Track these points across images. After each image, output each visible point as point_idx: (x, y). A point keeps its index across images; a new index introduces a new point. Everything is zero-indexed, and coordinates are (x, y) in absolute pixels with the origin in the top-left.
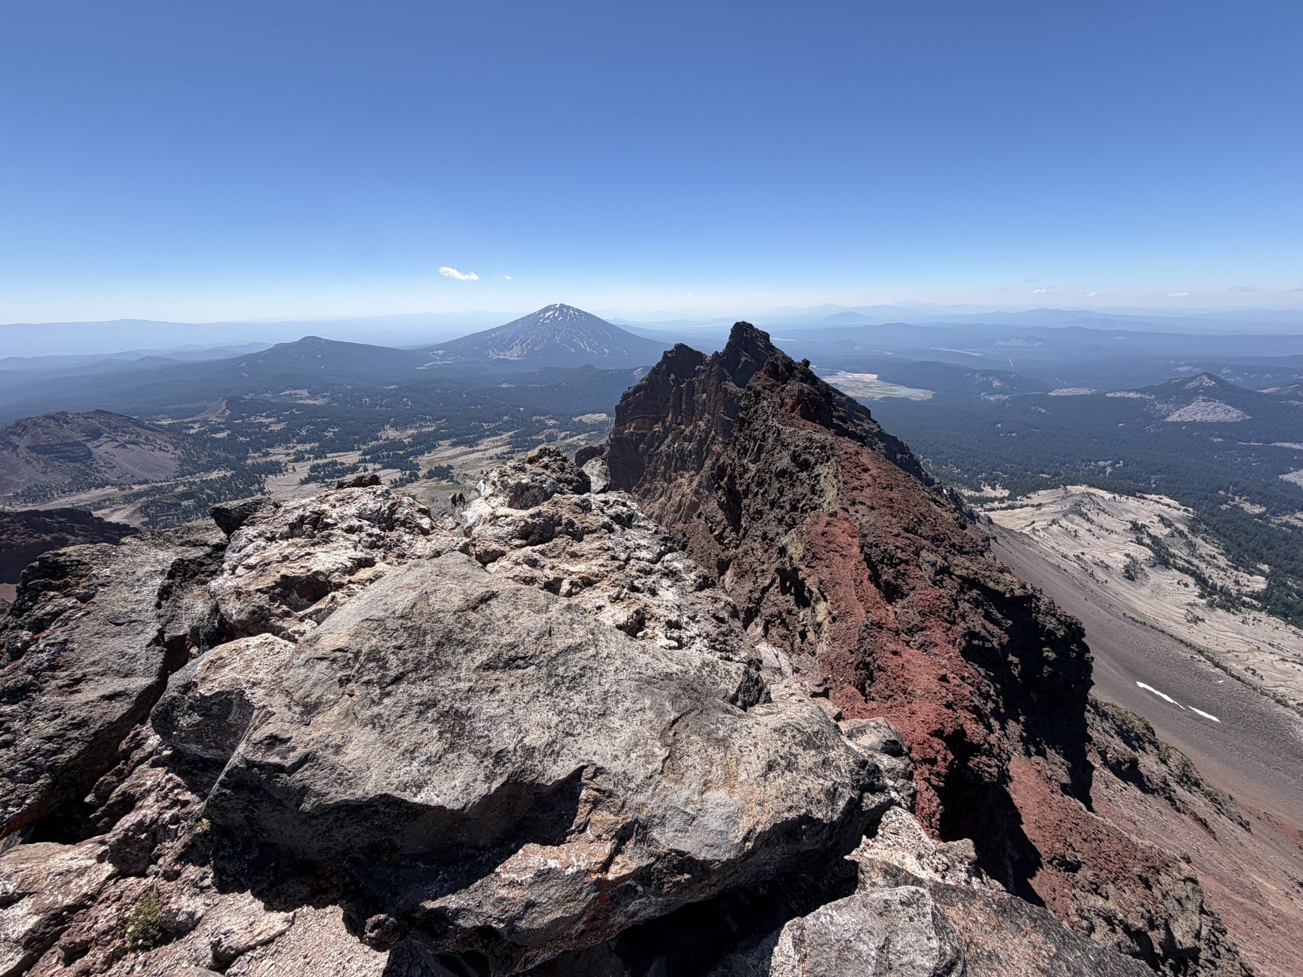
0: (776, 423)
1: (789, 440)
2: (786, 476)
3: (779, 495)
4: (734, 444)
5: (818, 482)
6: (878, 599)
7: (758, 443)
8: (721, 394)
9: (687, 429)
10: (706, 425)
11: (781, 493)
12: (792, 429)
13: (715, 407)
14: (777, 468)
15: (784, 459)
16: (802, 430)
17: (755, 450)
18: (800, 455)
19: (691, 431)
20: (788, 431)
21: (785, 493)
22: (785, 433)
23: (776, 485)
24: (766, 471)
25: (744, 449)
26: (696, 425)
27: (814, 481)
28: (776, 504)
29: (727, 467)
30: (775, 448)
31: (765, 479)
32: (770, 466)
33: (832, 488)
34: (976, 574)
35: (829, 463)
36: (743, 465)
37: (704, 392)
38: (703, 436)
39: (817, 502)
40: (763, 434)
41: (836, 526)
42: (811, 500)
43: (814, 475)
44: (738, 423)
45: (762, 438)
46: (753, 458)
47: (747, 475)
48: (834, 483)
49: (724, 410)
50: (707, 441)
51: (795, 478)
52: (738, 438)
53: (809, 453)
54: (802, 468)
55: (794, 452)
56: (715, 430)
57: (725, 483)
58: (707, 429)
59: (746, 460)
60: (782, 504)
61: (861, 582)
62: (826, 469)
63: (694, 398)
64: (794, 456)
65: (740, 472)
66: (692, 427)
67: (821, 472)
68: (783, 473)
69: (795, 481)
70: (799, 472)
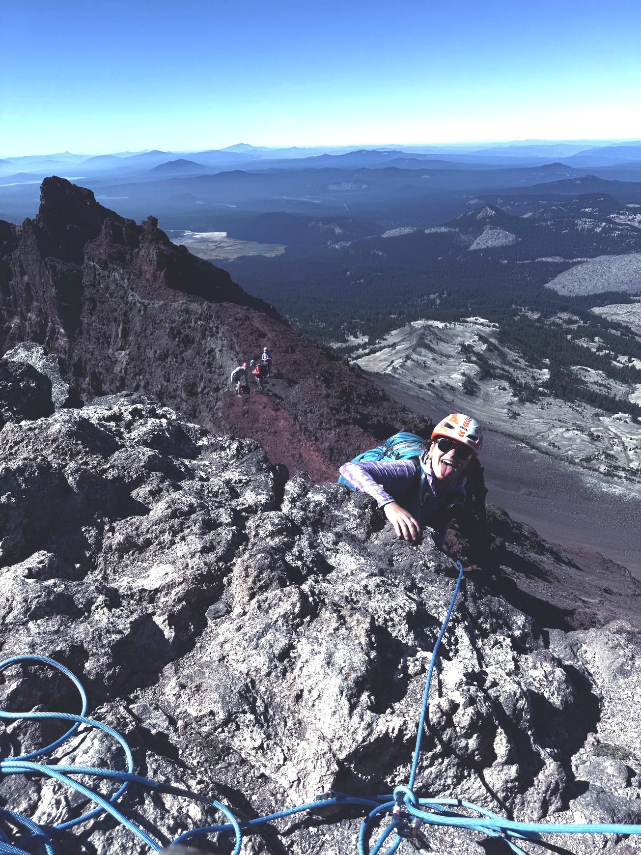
0: (138, 298)
1: (162, 316)
2: (169, 359)
3: (165, 384)
4: (88, 333)
5: (214, 359)
6: (324, 469)
7: (121, 327)
8: (48, 273)
9: (13, 325)
10: (37, 317)
11: (168, 380)
12: (161, 302)
13: (44, 292)
14: (155, 352)
15: (161, 340)
16: (174, 301)
17: (120, 336)
18: (179, 332)
19: (19, 328)
20: (156, 306)
21: (172, 380)
22: (154, 308)
23: (159, 372)
24: (143, 358)
25: (105, 337)
26: (24, 318)
27: (209, 358)
28: (165, 394)
29: (86, 363)
30: (146, 329)
31: (143, 368)
32: (145, 351)
33: (231, 362)
34: (385, 419)
35: (220, 335)
36: (109, 357)
37: (23, 273)
38: (38, 331)
39: (218, 381)
40: (126, 313)
41: (254, 402)
42: (210, 381)
43: (207, 351)
44: (87, 307)
45: (125, 320)
46: (120, 345)
47: (117, 369)
48: (232, 356)
49: (57, 293)
50: (45, 336)
51: (180, 360)
52: (92, 325)
53: (189, 327)
54: (185, 347)
55: (172, 329)
56: (52, 321)
57: (89, 384)
58: (40, 321)
59: (111, 350)
60: (173, 394)
61: (301, 456)
62: (220, 342)
63: (11, 282)
64: (172, 333)
65: (106, 366)
66: (18, 321)
67: (214, 346)
68: (163, 357)
69: (182, 364)
70: (183, 352)
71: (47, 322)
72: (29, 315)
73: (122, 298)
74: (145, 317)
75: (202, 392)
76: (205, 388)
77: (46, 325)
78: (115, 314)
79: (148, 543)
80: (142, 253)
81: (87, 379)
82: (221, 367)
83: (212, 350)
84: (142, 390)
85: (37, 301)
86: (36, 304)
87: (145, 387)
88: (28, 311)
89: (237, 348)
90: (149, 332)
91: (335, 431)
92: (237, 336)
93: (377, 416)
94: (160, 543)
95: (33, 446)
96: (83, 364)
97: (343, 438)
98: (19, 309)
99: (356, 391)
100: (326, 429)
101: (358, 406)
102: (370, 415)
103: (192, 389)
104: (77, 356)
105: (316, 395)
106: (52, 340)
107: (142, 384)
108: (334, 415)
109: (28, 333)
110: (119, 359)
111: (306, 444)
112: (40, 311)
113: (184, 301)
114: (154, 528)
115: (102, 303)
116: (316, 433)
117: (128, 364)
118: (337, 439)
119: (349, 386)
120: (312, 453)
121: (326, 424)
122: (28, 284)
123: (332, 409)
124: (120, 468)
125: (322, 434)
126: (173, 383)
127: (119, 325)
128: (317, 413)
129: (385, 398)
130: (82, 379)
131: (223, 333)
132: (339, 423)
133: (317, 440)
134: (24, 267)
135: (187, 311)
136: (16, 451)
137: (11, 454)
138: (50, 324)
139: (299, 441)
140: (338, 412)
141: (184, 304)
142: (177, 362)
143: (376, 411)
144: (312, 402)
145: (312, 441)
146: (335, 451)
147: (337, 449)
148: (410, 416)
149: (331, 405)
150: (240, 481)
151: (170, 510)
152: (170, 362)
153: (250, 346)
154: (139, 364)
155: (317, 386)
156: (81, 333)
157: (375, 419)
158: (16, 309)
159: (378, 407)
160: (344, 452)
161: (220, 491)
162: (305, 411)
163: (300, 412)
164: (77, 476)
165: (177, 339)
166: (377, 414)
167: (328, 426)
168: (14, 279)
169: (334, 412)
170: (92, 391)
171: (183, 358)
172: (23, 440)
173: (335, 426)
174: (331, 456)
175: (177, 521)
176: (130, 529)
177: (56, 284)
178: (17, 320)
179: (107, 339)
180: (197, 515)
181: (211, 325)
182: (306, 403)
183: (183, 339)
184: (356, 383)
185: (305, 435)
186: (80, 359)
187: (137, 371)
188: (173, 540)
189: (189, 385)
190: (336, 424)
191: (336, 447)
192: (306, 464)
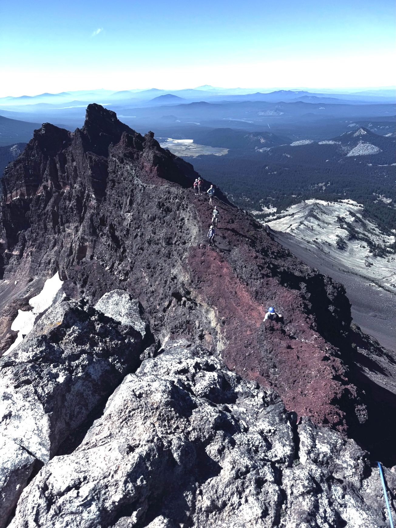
0: (140, 182)
1: (154, 194)
2: (156, 221)
3: (153, 235)
4: (109, 200)
5: (184, 224)
6: (251, 303)
7: (129, 199)
8: (88, 161)
9: (65, 191)
10: (80, 187)
11: (155, 233)
12: (154, 186)
13: (84, 172)
14: (148, 216)
15: (152, 209)
16: (161, 186)
17: (128, 204)
18: (163, 205)
19: (69, 193)
20: (151, 188)
21: (157, 233)
22: (149, 189)
23: (150, 228)
24: (141, 219)
25: (119, 204)
26: (72, 187)
27: (181, 223)
28: (152, 242)
29: (107, 218)
30: (144, 202)
31: (140, 225)
32: (142, 215)
33: (194, 227)
34: (288, 268)
35: (188, 209)
36: (121, 216)
37: (73, 160)
38: (80, 195)
39: (185, 238)
40: (132, 191)
41: (208, 255)
42: (180, 237)
43: (180, 219)
44: (110, 184)
45: (131, 194)
46: (128, 210)
47: (125, 223)
48: (195, 223)
49: (92, 173)
50: (83, 199)
51: (162, 222)
52: (112, 196)
53: (169, 202)
54: (166, 214)
55: (159, 202)
56: (88, 190)
57: (108, 231)
58: (81, 190)
59: (122, 212)
60: (157, 242)
61: (236, 293)
62: (188, 214)
63: (66, 166)
64: (159, 205)
65: (119, 221)
66: (69, 189)
67: (184, 216)
68: (153, 219)
69: (163, 224)
70: (165, 217)
71: (85, 190)
72: (75, 185)
73: (131, 181)
74: (144, 194)
75: (175, 243)
76: (177, 241)
77: (84, 192)
78: (127, 191)
79: (224, 504)
80: (144, 155)
81: (107, 228)
82: (188, 229)
83: (183, 219)
84: (139, 238)
85: (80, 177)
86: (79, 179)
87: (140, 236)
88: (75, 183)
89: (198, 219)
90: (145, 203)
91: (260, 281)
92: (199, 211)
93: (283, 266)
94: (232, 505)
95: (145, 413)
96: (105, 219)
97: (265, 286)
98: (69, 182)
99: (271, 250)
100: (254, 279)
101: (272, 259)
102: (279, 265)
103: (169, 241)
104: (102, 213)
105: (249, 256)
106: (87, 201)
107: (139, 234)
108: (260, 271)
109: (74, 196)
110: (127, 218)
111: (240, 286)
112: (81, 183)
113: (167, 186)
114: (227, 490)
115: (119, 183)
116: (248, 281)
117: (131, 221)
118: (261, 286)
119: (267, 246)
120: (243, 292)
121: (255, 275)
122: (75, 167)
123: (259, 266)
124: (198, 430)
125: (251, 282)
126: (157, 235)
127: (128, 197)
128: (249, 269)
129: (289, 255)
130: (104, 227)
131: (190, 208)
132: (263, 276)
133: (247, 285)
134: (74, 157)
135: (169, 192)
136: (133, 415)
137: (129, 416)
138: (87, 191)
139: (236, 283)
140: (263, 268)
141: (167, 187)
142: (160, 223)
143: (283, 263)
144: (246, 261)
145: (244, 285)
146: (259, 293)
147: (261, 292)
148: (305, 267)
149: (258, 264)
150: (270, 431)
151: (234, 472)
152: (157, 222)
153: (207, 217)
154: (138, 222)
155: (250, 250)
156: (105, 200)
157: (282, 268)
158: (68, 181)
159: (284, 261)
160: (265, 294)
161: (260, 445)
162: (242, 266)
163: (238, 267)
164: (179, 452)
165: (161, 209)
166: (284, 265)
167: (256, 277)
168: (68, 163)
169: (260, 268)
170: (110, 235)
171: (164, 220)
172: (138, 408)
173: (260, 278)
174: (256, 296)
175: (239, 481)
176: (212, 492)
177: (91, 167)
178: (68, 188)
179: (120, 205)
180: (252, 475)
181: (183, 203)
182: (243, 261)
183: (165, 209)
184: (271, 244)
185: (240, 280)
186: (104, 215)
187: (137, 226)
188: (240, 501)
189: (167, 238)
190: (261, 276)
191: (260, 291)
192: (239, 299)
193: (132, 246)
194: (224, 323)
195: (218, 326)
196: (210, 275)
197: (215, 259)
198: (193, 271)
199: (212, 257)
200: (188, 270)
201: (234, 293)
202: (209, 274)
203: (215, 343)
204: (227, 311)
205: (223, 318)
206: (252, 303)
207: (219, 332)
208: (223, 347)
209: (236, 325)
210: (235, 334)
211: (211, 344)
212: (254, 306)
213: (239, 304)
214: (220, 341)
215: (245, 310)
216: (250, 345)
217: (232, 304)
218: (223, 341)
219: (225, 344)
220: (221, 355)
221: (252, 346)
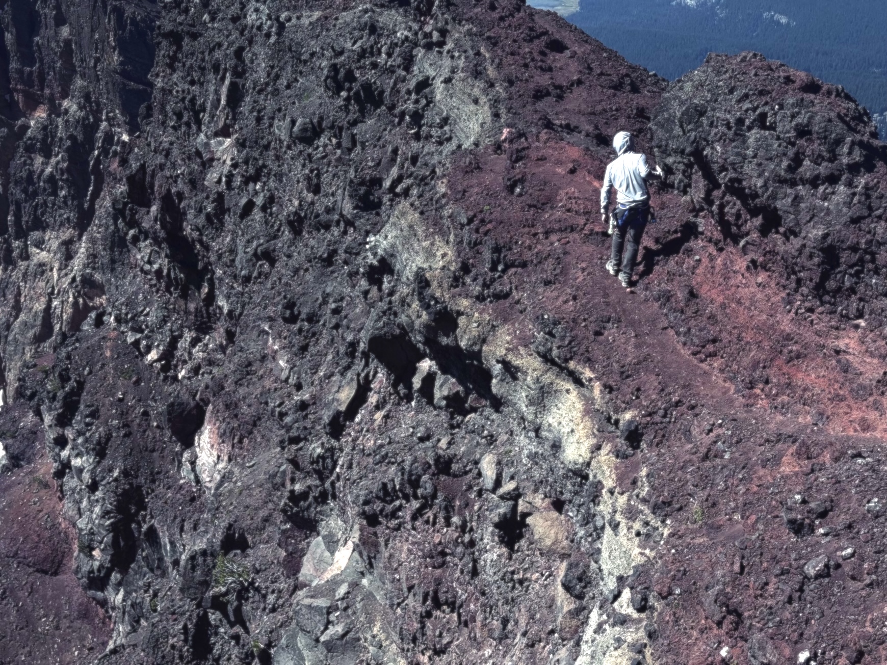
2: (323, 140)
3: (310, 197)
4: (163, 110)
5: (428, 105)
7: (227, 82)
8: (109, 22)
9: (32, 123)
10: (81, 108)
11: (316, 190)
12: (317, 14)
13: (97, 60)
14: (293, 122)
15: (308, 97)
16: (345, 9)
17: (223, 102)
18: (350, 77)
19: (45, 128)
20: (305, 21)
21: (324, 188)
22: (298, 27)
23: (298, 171)
24: (265, 142)
25: (193, 110)
26: (55, 110)
27: (417, 102)
28: (306, 224)
29: (153, 176)
30: (277, 77)
31: (264, 166)
32: (271, 125)
33: (472, 107)
35: (449, 46)
36: (198, 154)
37: (60, 21)
38: (80, 137)
39: (436, 159)
40: (239, 53)
42: (414, 160)
45: (236, 66)
46: (221, 124)
47: (212, 176)
48: (476, 92)
49: (122, 63)
50: (93, 150)
51: (346, 143)
52: (171, 92)
53: (375, 65)
54: (362, 111)
55: (334, 68)
56: (108, 119)
57: (156, 220)
58: (86, 118)
59: (202, 136)
60: (324, 218)
62: (447, 62)
63: (37, 39)
64: (335, 78)
65: (190, 173)
66: (44, 115)
67: (431, 73)
68: (309, 135)
69: (350, 150)
70: (354, 123)
71: (98, 121)
72: (66, 103)
73: (235, 19)
74: (279, 50)
75: (392, 189)
76: (399, 179)
77: (96, 126)
81: (154, 208)
82: (445, 121)
83: (425, 83)
84: (257, 215)
85: (83, 76)
86: (79, 82)
87: (264, 209)
88: (65, 95)
89: (491, 72)
90: (283, 82)
91: (850, 184)
92: (493, 42)
96: (148, 179)
98: (47, 91)
100: (815, 181)
103: (368, 193)
104: (137, 159)
106: (106, 156)
107: (259, 201)
109: (61, 139)
110: (218, 155)
112: (87, 97)
113: (368, 6)
115: (194, 36)
116: (772, 199)
117: (235, 166)
118: (855, 211)
121: (817, 160)
122: (68, 42)
126: (326, 195)
127: (223, 79)
128: (786, 128)
130: (143, 210)
131: (457, 42)
133: (770, 224)
134: (64, 8)
135: (373, 29)
138: (104, 125)
141: (366, 11)
142: (339, 145)
145: (748, 233)
146: (845, 257)
147: (854, 249)
152: (325, 146)
153: (526, 66)
154: (256, 154)
156: (149, 114)
158: (42, 90)
165: (344, 94)
167: (824, 169)
168: (42, 31)
170: (162, 234)
171: (353, 138)
173: (854, 169)
174: (825, 277)
177: (121, 43)
178: (41, 114)
179: (196, 114)
183: (357, 93)
186: (143, 167)
187: (252, 171)
189: (362, 183)
190: (857, 156)
191: (852, 240)
192: (712, 317)
193: (233, 251)
194: (634, 437)
195: (605, 456)
196: (554, 237)
197: (573, 171)
198: (470, 221)
199: (559, 162)
200: (447, 222)
201: (681, 295)
202: (547, 234)
203: (585, 546)
204: (651, 382)
205: (628, 416)
206: (798, 320)
207: (609, 483)
208: (637, 554)
209: (708, 439)
210: (705, 480)
211: (563, 556)
212: (809, 336)
213: (710, 348)
214: (615, 527)
215: (755, 365)
216: (823, 515)
217: (675, 351)
218: (637, 526)
219: (646, 537)
220: (626, 594)
221: (840, 520)
